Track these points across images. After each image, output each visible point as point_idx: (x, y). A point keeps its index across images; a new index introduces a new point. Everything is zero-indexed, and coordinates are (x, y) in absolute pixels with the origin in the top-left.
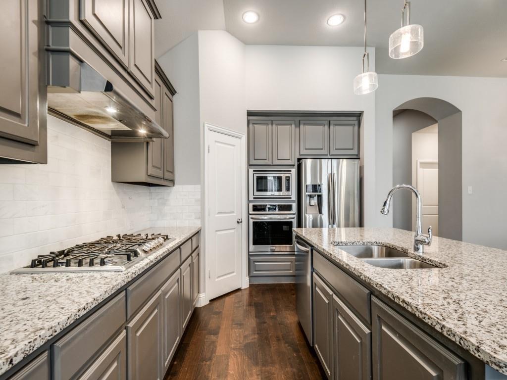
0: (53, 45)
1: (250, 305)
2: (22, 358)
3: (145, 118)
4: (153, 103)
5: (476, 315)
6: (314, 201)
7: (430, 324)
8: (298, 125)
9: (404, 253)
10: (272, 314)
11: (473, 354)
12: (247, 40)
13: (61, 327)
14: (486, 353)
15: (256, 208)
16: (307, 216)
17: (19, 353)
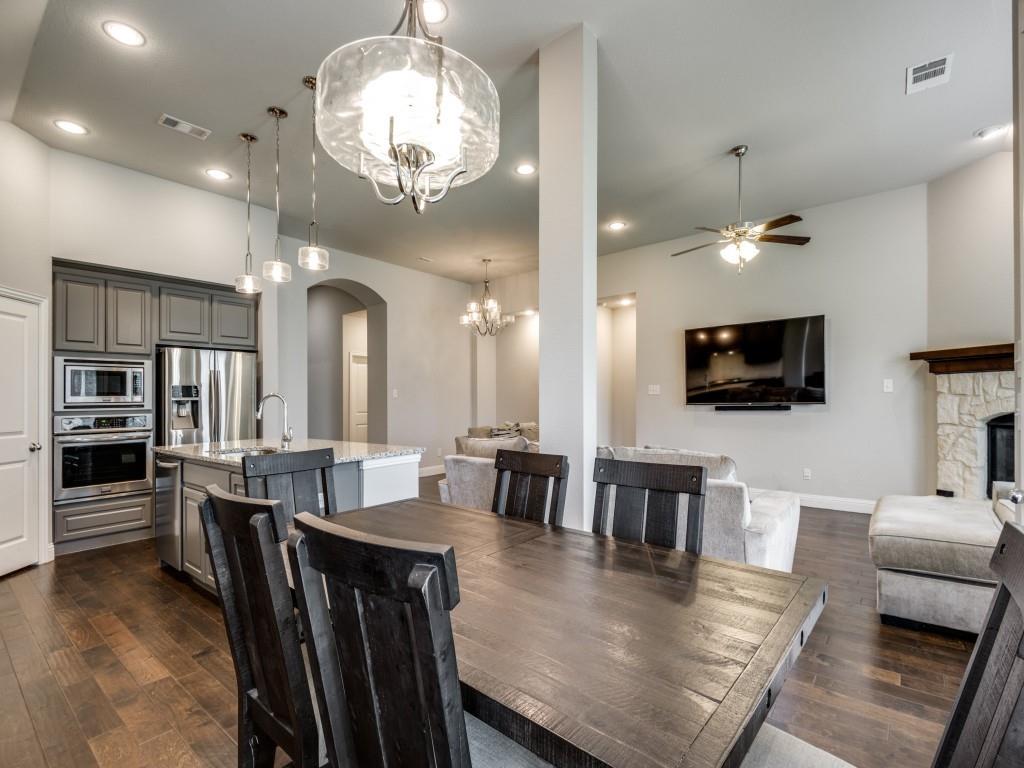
6: (186, 410)
8: (158, 294)
16: (173, 432)
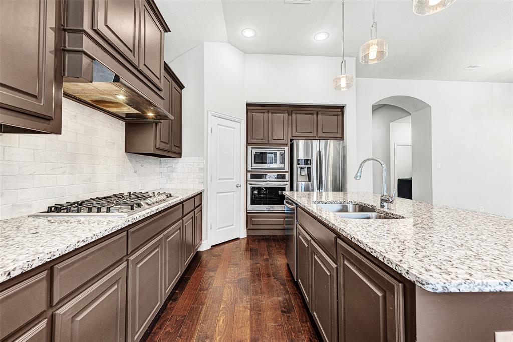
0: (68, 46)
1: (247, 250)
2: (20, 273)
3: (150, 103)
4: (161, 94)
5: (415, 250)
6: (305, 172)
7: (376, 257)
8: (290, 114)
9: (372, 210)
10: (265, 257)
11: (404, 276)
12: (246, 50)
13: (60, 253)
14: (413, 274)
15: (253, 176)
16: (298, 183)
17: (17, 268)
